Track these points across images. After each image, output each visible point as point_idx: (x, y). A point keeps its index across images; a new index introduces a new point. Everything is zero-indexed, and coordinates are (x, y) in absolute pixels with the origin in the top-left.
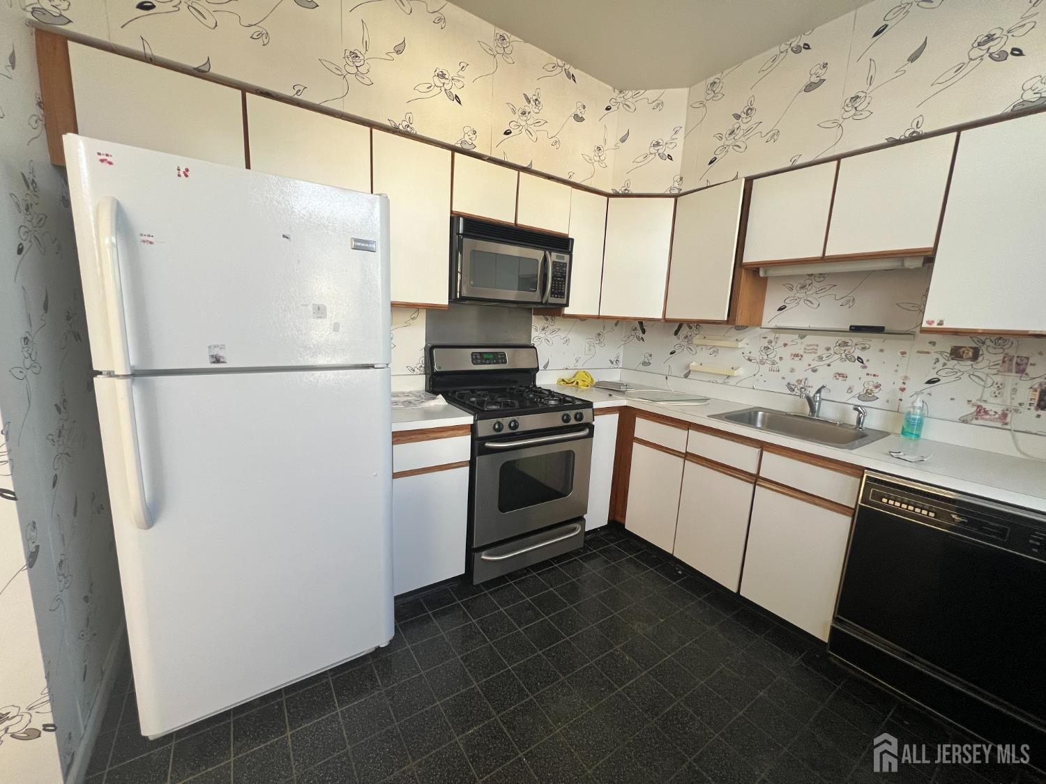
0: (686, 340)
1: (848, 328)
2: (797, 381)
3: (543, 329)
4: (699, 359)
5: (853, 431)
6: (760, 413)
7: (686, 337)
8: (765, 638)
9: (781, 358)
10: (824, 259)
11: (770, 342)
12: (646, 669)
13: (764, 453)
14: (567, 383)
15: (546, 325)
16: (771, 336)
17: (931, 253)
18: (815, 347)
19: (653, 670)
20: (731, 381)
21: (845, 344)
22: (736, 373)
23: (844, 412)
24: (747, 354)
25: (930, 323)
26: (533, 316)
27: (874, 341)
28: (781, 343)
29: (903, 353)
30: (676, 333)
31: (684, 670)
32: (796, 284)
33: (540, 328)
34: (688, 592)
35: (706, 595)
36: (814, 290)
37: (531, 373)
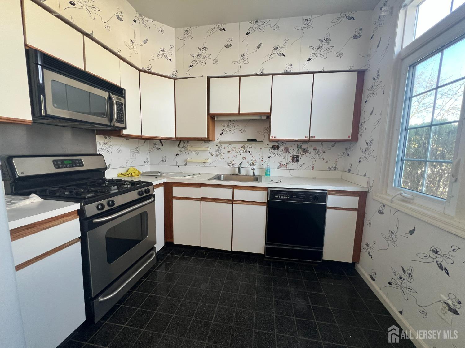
0: (183, 148)
1: (247, 140)
2: (231, 162)
3: (104, 144)
4: (191, 156)
5: (253, 177)
6: (222, 176)
7: (183, 147)
8: (245, 263)
9: (224, 153)
10: (239, 114)
11: (219, 147)
12: (217, 304)
13: (235, 190)
14: (124, 175)
15: (106, 142)
16: (219, 145)
17: (270, 114)
18: (235, 148)
19: (220, 302)
20: (206, 165)
21: (244, 146)
22: (208, 161)
23: (248, 171)
24: (211, 153)
25: (272, 137)
26: (96, 136)
27: (253, 145)
28: (223, 148)
29: (261, 149)
30: (179, 145)
31: (230, 293)
32: (226, 124)
33: (102, 143)
34: (212, 260)
35: (219, 258)
36: (232, 127)
37: (101, 171)
